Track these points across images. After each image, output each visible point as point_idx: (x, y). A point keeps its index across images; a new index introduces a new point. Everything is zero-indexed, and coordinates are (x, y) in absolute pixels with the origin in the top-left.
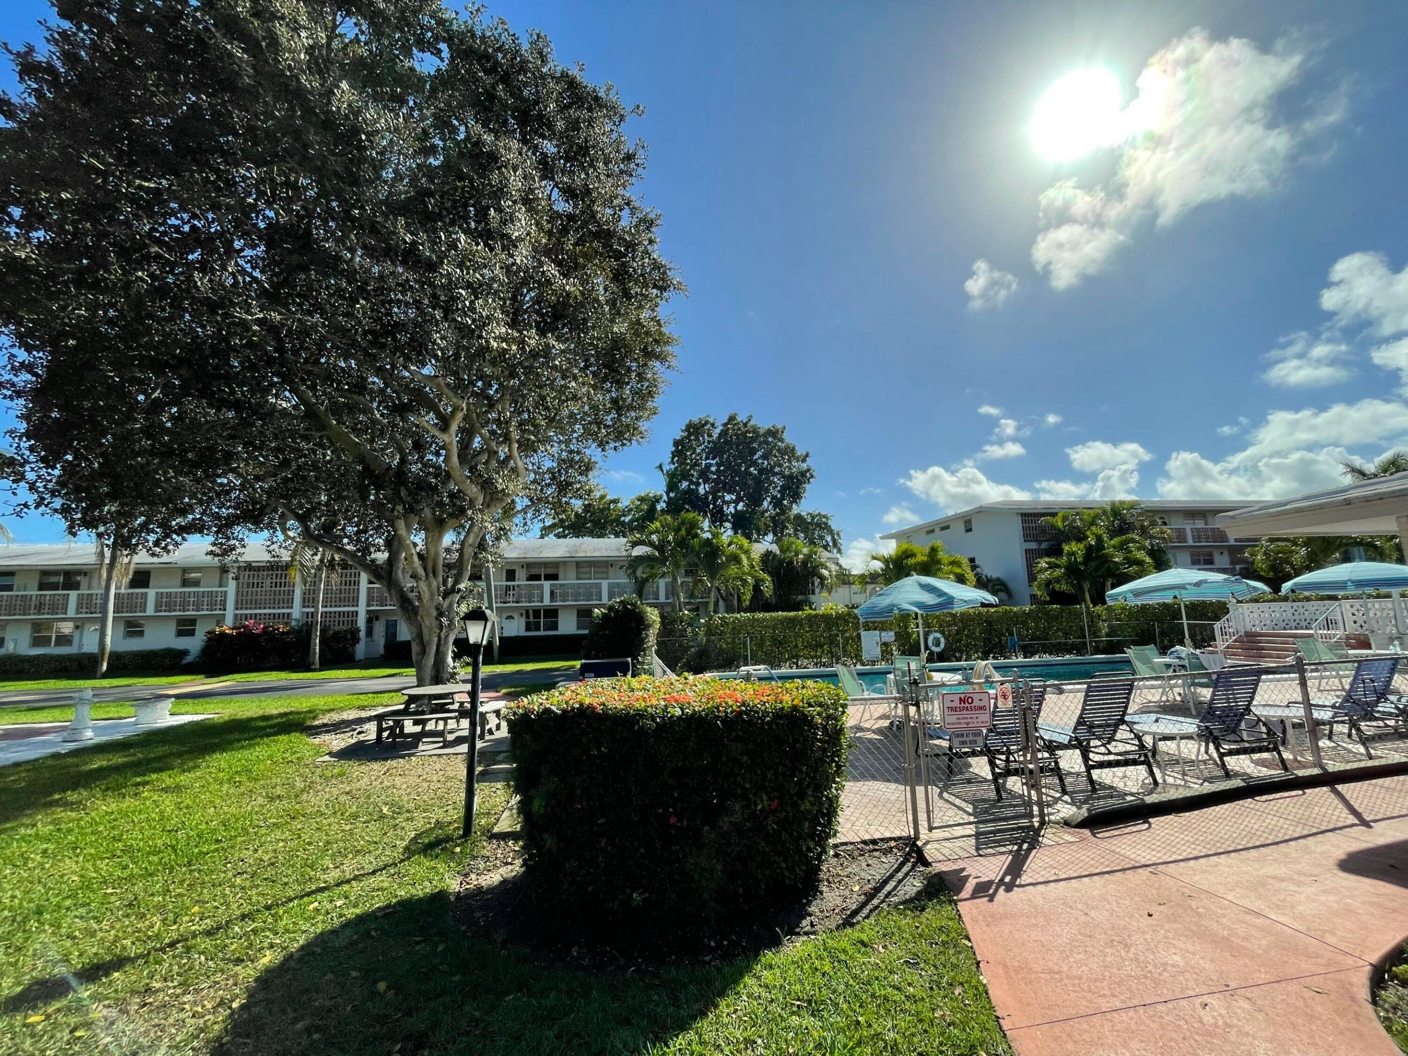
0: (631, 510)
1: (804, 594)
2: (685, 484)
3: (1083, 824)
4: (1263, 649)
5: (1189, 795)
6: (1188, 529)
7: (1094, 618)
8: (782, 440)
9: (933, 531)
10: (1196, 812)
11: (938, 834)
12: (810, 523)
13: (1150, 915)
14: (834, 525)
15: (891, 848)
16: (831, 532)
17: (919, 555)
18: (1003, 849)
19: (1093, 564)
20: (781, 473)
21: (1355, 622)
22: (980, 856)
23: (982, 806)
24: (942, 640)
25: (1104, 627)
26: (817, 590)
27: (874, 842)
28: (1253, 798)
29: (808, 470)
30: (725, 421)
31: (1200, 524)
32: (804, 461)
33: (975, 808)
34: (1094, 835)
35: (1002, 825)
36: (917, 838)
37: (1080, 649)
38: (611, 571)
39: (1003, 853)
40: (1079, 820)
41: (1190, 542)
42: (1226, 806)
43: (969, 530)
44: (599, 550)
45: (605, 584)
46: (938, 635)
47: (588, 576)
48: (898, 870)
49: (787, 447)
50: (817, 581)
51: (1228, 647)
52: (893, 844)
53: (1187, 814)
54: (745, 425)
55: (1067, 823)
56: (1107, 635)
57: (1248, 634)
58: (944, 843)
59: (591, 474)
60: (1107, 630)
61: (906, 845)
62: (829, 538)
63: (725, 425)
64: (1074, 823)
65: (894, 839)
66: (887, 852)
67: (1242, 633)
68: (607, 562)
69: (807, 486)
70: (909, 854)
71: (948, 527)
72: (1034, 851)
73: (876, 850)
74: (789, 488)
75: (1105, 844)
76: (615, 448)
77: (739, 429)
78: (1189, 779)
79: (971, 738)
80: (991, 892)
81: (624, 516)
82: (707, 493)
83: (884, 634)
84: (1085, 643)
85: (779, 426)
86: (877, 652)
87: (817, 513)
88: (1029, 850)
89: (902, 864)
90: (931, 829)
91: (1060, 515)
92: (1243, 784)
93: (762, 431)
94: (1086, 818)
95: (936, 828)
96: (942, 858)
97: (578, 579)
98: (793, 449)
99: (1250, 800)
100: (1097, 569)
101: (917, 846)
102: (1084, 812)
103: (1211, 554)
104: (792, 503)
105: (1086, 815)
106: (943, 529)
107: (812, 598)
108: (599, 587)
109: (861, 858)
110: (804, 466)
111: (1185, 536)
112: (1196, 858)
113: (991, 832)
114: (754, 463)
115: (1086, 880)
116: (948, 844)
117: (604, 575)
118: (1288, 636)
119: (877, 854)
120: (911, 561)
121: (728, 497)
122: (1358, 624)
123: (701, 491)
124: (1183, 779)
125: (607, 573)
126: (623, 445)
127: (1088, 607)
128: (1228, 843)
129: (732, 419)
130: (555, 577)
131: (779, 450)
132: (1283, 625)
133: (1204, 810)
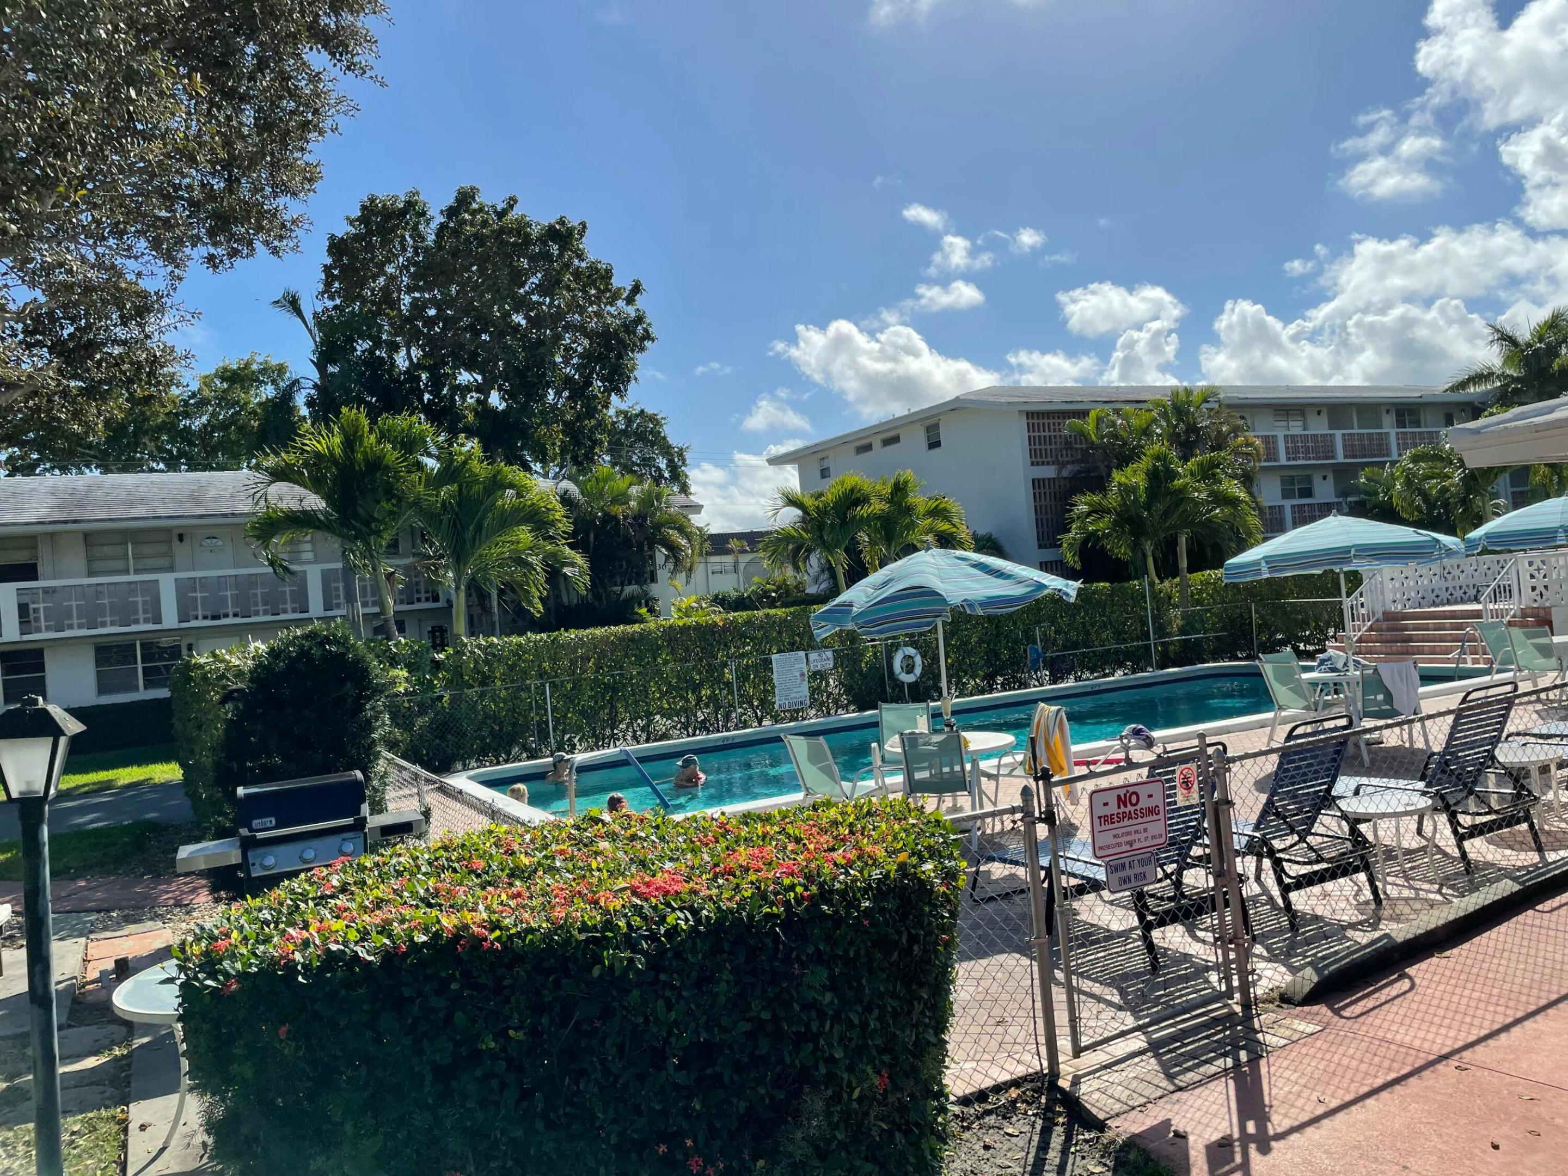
0: (204, 402)
1: (641, 583)
2: (362, 346)
3: (1312, 998)
4: (1410, 639)
5: (1451, 917)
6: (1281, 434)
7: (1162, 602)
8: (581, 257)
9: (868, 448)
10: (1466, 946)
11: (1091, 1059)
12: (624, 432)
13: (1496, 1147)
14: (673, 435)
15: (1014, 1102)
16: (666, 450)
17: (873, 500)
18: (1211, 1069)
19: (1159, 507)
20: (581, 329)
21: (1534, 589)
22: (1180, 1089)
23: (1135, 987)
24: (918, 660)
25: (1175, 616)
26: (662, 574)
27: (982, 1096)
28: (1533, 908)
29: (639, 320)
30: (450, 201)
31: (1296, 428)
32: (630, 300)
33: (1123, 993)
34: (1337, 1012)
35: (1186, 1022)
36: (1054, 1074)
37: (1139, 660)
38: (181, 552)
39: (1213, 1077)
40: (1306, 989)
41: (1283, 461)
42: (1503, 928)
43: (934, 444)
44: (144, 501)
45: (167, 584)
46: (911, 651)
47: (119, 564)
48: (1044, 1146)
49: (593, 268)
50: (661, 554)
51: (1360, 640)
52: (1014, 1093)
53: (1455, 951)
54: (501, 214)
55: (1285, 999)
56: (1182, 631)
57: (1390, 617)
58: (1107, 1076)
59: (152, 323)
60: (1179, 622)
61: (1038, 1091)
62: (662, 463)
63: (451, 212)
64: (1298, 998)
65: (1015, 1083)
66: (1007, 1112)
67: (1379, 615)
68: (168, 530)
69: (639, 357)
70: (1048, 1108)
71: (896, 439)
72: (1263, 1062)
73: (988, 1113)
74: (600, 359)
75: (1362, 1027)
76: (211, 259)
77: (485, 223)
78: (1418, 884)
79: (1138, 870)
80: (1238, 1159)
81: (187, 415)
82: (415, 367)
83: (813, 656)
84: (1147, 648)
85: (574, 222)
86: (803, 691)
87: (637, 410)
88: (1255, 1059)
89: (1046, 1133)
90: (1078, 1051)
91: (1093, 414)
92: (1517, 888)
93: (535, 231)
94: (1317, 984)
95: (1087, 1048)
96: (1117, 1107)
97: (91, 574)
98: (608, 274)
99: (1530, 912)
100: (1166, 514)
101: (1062, 1090)
102: (1310, 977)
103: (1309, 479)
104: (608, 391)
105: (1315, 979)
106: (888, 442)
107: (655, 589)
108: (152, 590)
109: (966, 1135)
110: (631, 311)
111: (1275, 449)
112: (1506, 1028)
113: (1173, 1038)
114: (521, 304)
115: (1370, 1102)
116: (1112, 1076)
117: (165, 562)
118: (1444, 615)
119: (991, 1120)
120: (863, 511)
121: (464, 377)
122: (1537, 592)
123: (401, 360)
124: (1411, 887)
125: (169, 554)
126: (234, 253)
127: (1152, 584)
128: (1535, 992)
129: (465, 198)
130: (28, 572)
131: (577, 274)
132: (1432, 597)
133: (1476, 940)
